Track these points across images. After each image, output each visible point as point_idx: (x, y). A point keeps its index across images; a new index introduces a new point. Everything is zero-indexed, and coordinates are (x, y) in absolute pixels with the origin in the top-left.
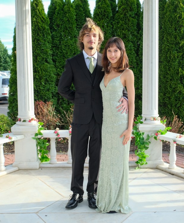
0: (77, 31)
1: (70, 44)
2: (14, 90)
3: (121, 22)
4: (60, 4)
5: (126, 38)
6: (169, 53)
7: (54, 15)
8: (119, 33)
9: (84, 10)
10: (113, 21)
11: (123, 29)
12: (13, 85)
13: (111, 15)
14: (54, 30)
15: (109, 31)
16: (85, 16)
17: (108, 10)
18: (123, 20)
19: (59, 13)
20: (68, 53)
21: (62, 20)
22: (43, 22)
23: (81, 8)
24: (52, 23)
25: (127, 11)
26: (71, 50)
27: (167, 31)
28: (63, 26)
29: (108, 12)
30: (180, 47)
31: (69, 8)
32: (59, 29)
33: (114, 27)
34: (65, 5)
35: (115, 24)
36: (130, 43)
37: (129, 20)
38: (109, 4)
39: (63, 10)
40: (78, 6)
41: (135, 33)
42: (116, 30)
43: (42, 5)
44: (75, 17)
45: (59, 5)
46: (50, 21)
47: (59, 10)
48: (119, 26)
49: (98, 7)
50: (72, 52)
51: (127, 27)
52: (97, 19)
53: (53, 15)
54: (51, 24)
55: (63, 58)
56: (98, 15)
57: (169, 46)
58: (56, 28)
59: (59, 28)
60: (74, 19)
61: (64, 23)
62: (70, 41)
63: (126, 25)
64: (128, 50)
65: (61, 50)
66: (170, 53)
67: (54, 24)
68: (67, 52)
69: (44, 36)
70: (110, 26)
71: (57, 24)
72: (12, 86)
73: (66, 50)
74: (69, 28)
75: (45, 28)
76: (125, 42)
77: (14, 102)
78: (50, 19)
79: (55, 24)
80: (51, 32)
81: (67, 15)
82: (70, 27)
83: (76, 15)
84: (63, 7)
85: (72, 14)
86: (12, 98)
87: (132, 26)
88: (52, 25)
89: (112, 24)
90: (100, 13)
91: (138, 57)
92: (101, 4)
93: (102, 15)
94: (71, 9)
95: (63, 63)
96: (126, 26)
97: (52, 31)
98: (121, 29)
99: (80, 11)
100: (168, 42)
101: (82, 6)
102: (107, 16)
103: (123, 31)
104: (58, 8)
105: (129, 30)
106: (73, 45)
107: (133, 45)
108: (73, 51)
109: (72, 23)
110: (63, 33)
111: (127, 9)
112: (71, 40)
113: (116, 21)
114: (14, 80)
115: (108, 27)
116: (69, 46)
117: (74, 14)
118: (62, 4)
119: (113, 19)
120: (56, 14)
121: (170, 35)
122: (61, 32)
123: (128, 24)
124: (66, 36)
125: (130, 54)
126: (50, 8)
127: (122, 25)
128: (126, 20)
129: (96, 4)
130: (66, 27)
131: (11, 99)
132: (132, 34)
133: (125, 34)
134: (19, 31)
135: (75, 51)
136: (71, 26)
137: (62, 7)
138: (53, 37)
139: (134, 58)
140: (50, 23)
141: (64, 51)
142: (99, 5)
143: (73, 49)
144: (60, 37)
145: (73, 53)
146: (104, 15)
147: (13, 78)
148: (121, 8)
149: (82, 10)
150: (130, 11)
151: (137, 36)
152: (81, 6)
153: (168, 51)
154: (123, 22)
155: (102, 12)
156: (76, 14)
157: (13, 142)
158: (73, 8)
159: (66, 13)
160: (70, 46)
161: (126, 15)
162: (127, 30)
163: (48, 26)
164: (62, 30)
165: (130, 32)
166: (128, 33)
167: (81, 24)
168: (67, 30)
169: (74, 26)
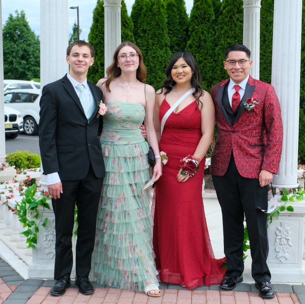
0: (168, 38)
1: (159, 55)
3: (225, 27)
4: (148, 3)
7: (140, 17)
8: (223, 42)
9: (178, 11)
10: (216, 25)
11: (228, 37)
13: (214, 17)
14: (140, 36)
15: (210, 39)
16: (179, 18)
17: (210, 12)
18: (229, 25)
19: (147, 15)
20: (157, 65)
21: (150, 24)
23: (174, 8)
24: (137, 28)
25: (234, 14)
26: (160, 62)
28: (150, 32)
29: (209, 14)
31: (159, 8)
32: (146, 35)
33: (217, 34)
34: (154, 4)
35: (218, 29)
37: (236, 25)
38: (211, 3)
39: (151, 11)
40: (170, 6)
42: (218, 37)
44: (166, 20)
45: (146, 5)
46: (134, 25)
47: (146, 11)
48: (222, 32)
49: (196, 8)
50: (162, 65)
51: (233, 34)
52: (194, 23)
53: (138, 17)
55: (150, 73)
56: (197, 18)
58: (142, 35)
60: (165, 23)
61: (153, 28)
63: (232, 31)
65: (148, 62)
70: (211, 33)
71: (143, 29)
73: (155, 63)
74: (158, 34)
75: (128, 35)
78: (134, 22)
79: (140, 29)
80: (135, 39)
81: (157, 17)
82: (160, 33)
83: (168, 18)
84: (152, 8)
85: (163, 17)
88: (137, 30)
89: (214, 30)
90: (199, 15)
92: (201, 4)
93: (201, 18)
94: (162, 10)
95: (150, 79)
97: (137, 38)
98: (225, 36)
99: (173, 11)
101: (176, 5)
102: (207, 19)
103: (228, 40)
104: (145, 8)
105: (235, 38)
106: (163, 57)
108: (163, 63)
109: (162, 28)
110: (150, 41)
111: (233, 11)
112: (161, 50)
113: (219, 25)
115: (208, 34)
116: (158, 57)
117: (165, 16)
118: (151, 4)
119: (216, 22)
120: (142, 16)
122: (148, 39)
123: (235, 31)
124: (155, 45)
126: (134, 8)
127: (226, 32)
128: (231, 25)
129: (194, 3)
130: (155, 33)
133: (230, 44)
135: (165, 65)
136: (161, 32)
137: (150, 7)
140: (134, 28)
141: (152, 65)
142: (198, 5)
143: (164, 61)
144: (147, 46)
145: (163, 66)
146: (204, 18)
148: (226, 9)
149: (176, 10)
150: (237, 13)
152: (174, 6)
154: (229, 27)
155: (201, 14)
156: (167, 15)
158: (164, 8)
159: (155, 15)
160: (160, 57)
161: (232, 18)
162: (232, 37)
163: (131, 32)
164: (150, 37)
165: (237, 41)
166: (233, 42)
167: (174, 29)
168: (156, 36)
169: (165, 31)
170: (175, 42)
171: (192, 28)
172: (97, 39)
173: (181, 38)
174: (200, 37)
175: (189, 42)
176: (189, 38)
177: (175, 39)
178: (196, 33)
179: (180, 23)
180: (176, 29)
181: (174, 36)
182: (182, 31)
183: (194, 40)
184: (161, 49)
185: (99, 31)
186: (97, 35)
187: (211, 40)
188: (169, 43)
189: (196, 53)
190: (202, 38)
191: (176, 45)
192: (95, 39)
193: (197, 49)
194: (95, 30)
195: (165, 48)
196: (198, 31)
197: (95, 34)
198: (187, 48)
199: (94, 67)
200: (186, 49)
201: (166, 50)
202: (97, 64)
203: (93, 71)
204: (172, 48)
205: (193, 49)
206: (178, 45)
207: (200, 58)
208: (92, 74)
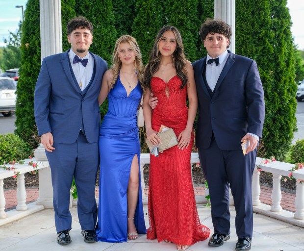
0: (113, 15)
1: (104, 34)
2: (25, 98)
5: (184, 25)
6: (244, 46)
8: (174, 19)
11: (179, 13)
12: (23, 91)
20: (102, 46)
22: (67, 3)
24: (79, 4)
26: (105, 42)
27: (241, 15)
28: (93, 8)
30: (259, 39)
32: (89, 12)
33: (166, 10)
35: (167, 5)
36: (189, 32)
41: (196, 18)
42: (168, 14)
48: (173, 8)
50: (107, 45)
51: (185, 10)
54: (77, 5)
57: (244, 37)
59: (88, 10)
61: (96, 3)
62: (104, 30)
63: (183, 7)
64: (186, 42)
66: (246, 46)
67: (81, 6)
68: (100, 45)
70: (160, 9)
71: (86, 6)
72: (22, 93)
73: (99, 42)
74: (103, 11)
75: (70, 11)
76: (182, 31)
77: (24, 116)
82: (105, 10)
86: (21, 109)
87: (192, 8)
88: (79, 7)
89: (163, 6)
91: (199, 53)
96: (183, 9)
98: (175, 13)
100: (242, 30)
103: (179, 16)
105: (187, 15)
106: (108, 36)
107: (192, 36)
108: (109, 43)
109: (106, 4)
110: (94, 19)
114: (25, 85)
115: (157, 10)
116: (103, 36)
121: (246, 21)
122: (91, 16)
123: (186, 6)
124: (99, 23)
125: (189, 47)
127: (177, 7)
130: (99, 10)
131: (20, 112)
132: (191, 20)
133: (182, 20)
134: (44, 18)
135: (110, 44)
136: (106, 8)
139: (194, 53)
143: (109, 40)
145: (109, 46)
147: (23, 81)
151: (198, 22)
153: (243, 44)
157: (37, 171)
160: (105, 36)
162: (184, 13)
163: (73, 8)
164: (93, 13)
165: (188, 17)
166: (185, 18)
167: (119, 6)
168: (100, 13)
169: (110, 8)
170: (120, 20)
171: (139, 4)
172: (34, 16)
173: (127, 15)
174: (148, 14)
175: (136, 20)
176: (136, 16)
177: (120, 16)
178: (144, 9)
180: (121, 6)
181: (119, 13)
182: (127, 8)
183: (142, 17)
184: (106, 27)
185: (36, 7)
186: (34, 11)
187: (160, 17)
189: (143, 31)
190: (151, 15)
191: (122, 24)
192: (32, 16)
193: (145, 27)
194: (31, 6)
195: (109, 27)
196: (147, 7)
197: (32, 11)
198: (134, 27)
199: (32, 48)
200: (132, 27)
201: (111, 28)
202: (35, 44)
203: (30, 52)
204: (117, 26)
205: (141, 26)
206: (124, 23)
207: (149, 37)
208: (29, 55)
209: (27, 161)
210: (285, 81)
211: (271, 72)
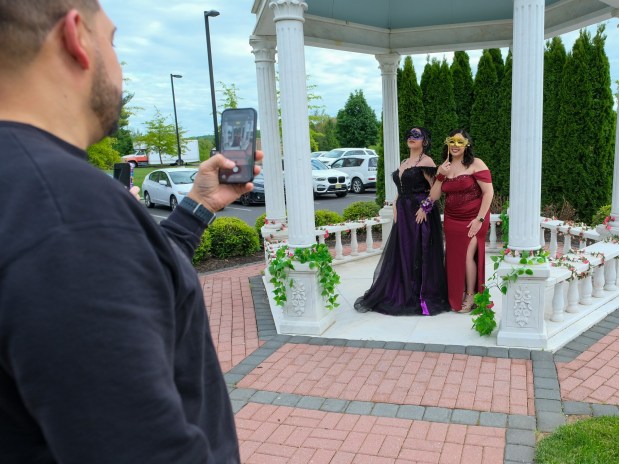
0: (455, 103)
1: (446, 119)
4: (436, 71)
7: (428, 85)
9: (464, 77)
13: (497, 80)
14: (428, 103)
16: (465, 83)
17: (493, 76)
19: (434, 82)
21: (438, 90)
24: (426, 95)
28: (438, 98)
29: (493, 78)
31: (446, 75)
34: (442, 72)
38: (495, 67)
39: (438, 78)
40: (456, 73)
43: (414, 75)
44: (453, 86)
45: (434, 73)
46: (424, 93)
47: (434, 79)
49: (480, 73)
52: (479, 86)
56: (480, 82)
58: (430, 101)
59: (433, 100)
60: (451, 89)
61: (440, 94)
69: (416, 111)
70: (494, 95)
71: (431, 96)
72: (380, 170)
74: (445, 100)
78: (423, 90)
79: (429, 96)
81: (444, 84)
82: (447, 99)
83: (454, 84)
85: (450, 83)
88: (426, 97)
89: (497, 92)
90: (482, 79)
92: (485, 69)
93: (484, 82)
94: (448, 77)
97: (425, 105)
99: (459, 77)
101: (462, 72)
102: (491, 83)
109: (449, 94)
110: (438, 107)
112: (448, 114)
115: (491, 96)
117: (452, 82)
118: (438, 72)
120: (430, 83)
122: (436, 105)
124: (442, 110)
126: (423, 77)
129: (479, 69)
130: (442, 99)
137: (438, 75)
138: (426, 112)
140: (423, 96)
142: (482, 70)
144: (435, 112)
146: (488, 82)
149: (461, 76)
152: (460, 72)
155: (485, 78)
156: (454, 82)
157: (381, 225)
158: (450, 75)
159: (442, 82)
160: (447, 121)
163: (420, 99)
167: (460, 94)
169: (452, 97)
170: (461, 107)
171: (476, 92)
173: (467, 102)
174: (484, 101)
175: (473, 106)
176: (474, 102)
177: (461, 103)
178: (480, 97)
179: (466, 88)
180: (462, 94)
181: (460, 100)
182: (467, 95)
183: (478, 103)
187: (494, 102)
188: (455, 108)
190: (486, 101)
196: (482, 95)
209: (373, 219)
210: (604, 156)
211: (591, 148)
